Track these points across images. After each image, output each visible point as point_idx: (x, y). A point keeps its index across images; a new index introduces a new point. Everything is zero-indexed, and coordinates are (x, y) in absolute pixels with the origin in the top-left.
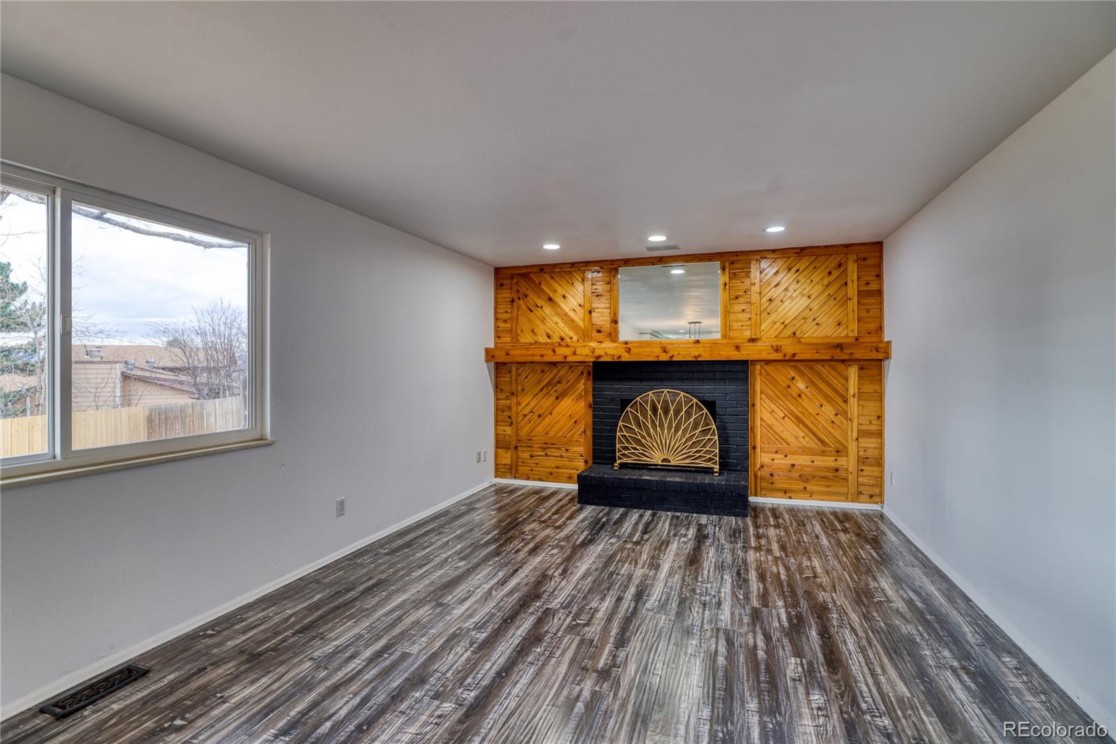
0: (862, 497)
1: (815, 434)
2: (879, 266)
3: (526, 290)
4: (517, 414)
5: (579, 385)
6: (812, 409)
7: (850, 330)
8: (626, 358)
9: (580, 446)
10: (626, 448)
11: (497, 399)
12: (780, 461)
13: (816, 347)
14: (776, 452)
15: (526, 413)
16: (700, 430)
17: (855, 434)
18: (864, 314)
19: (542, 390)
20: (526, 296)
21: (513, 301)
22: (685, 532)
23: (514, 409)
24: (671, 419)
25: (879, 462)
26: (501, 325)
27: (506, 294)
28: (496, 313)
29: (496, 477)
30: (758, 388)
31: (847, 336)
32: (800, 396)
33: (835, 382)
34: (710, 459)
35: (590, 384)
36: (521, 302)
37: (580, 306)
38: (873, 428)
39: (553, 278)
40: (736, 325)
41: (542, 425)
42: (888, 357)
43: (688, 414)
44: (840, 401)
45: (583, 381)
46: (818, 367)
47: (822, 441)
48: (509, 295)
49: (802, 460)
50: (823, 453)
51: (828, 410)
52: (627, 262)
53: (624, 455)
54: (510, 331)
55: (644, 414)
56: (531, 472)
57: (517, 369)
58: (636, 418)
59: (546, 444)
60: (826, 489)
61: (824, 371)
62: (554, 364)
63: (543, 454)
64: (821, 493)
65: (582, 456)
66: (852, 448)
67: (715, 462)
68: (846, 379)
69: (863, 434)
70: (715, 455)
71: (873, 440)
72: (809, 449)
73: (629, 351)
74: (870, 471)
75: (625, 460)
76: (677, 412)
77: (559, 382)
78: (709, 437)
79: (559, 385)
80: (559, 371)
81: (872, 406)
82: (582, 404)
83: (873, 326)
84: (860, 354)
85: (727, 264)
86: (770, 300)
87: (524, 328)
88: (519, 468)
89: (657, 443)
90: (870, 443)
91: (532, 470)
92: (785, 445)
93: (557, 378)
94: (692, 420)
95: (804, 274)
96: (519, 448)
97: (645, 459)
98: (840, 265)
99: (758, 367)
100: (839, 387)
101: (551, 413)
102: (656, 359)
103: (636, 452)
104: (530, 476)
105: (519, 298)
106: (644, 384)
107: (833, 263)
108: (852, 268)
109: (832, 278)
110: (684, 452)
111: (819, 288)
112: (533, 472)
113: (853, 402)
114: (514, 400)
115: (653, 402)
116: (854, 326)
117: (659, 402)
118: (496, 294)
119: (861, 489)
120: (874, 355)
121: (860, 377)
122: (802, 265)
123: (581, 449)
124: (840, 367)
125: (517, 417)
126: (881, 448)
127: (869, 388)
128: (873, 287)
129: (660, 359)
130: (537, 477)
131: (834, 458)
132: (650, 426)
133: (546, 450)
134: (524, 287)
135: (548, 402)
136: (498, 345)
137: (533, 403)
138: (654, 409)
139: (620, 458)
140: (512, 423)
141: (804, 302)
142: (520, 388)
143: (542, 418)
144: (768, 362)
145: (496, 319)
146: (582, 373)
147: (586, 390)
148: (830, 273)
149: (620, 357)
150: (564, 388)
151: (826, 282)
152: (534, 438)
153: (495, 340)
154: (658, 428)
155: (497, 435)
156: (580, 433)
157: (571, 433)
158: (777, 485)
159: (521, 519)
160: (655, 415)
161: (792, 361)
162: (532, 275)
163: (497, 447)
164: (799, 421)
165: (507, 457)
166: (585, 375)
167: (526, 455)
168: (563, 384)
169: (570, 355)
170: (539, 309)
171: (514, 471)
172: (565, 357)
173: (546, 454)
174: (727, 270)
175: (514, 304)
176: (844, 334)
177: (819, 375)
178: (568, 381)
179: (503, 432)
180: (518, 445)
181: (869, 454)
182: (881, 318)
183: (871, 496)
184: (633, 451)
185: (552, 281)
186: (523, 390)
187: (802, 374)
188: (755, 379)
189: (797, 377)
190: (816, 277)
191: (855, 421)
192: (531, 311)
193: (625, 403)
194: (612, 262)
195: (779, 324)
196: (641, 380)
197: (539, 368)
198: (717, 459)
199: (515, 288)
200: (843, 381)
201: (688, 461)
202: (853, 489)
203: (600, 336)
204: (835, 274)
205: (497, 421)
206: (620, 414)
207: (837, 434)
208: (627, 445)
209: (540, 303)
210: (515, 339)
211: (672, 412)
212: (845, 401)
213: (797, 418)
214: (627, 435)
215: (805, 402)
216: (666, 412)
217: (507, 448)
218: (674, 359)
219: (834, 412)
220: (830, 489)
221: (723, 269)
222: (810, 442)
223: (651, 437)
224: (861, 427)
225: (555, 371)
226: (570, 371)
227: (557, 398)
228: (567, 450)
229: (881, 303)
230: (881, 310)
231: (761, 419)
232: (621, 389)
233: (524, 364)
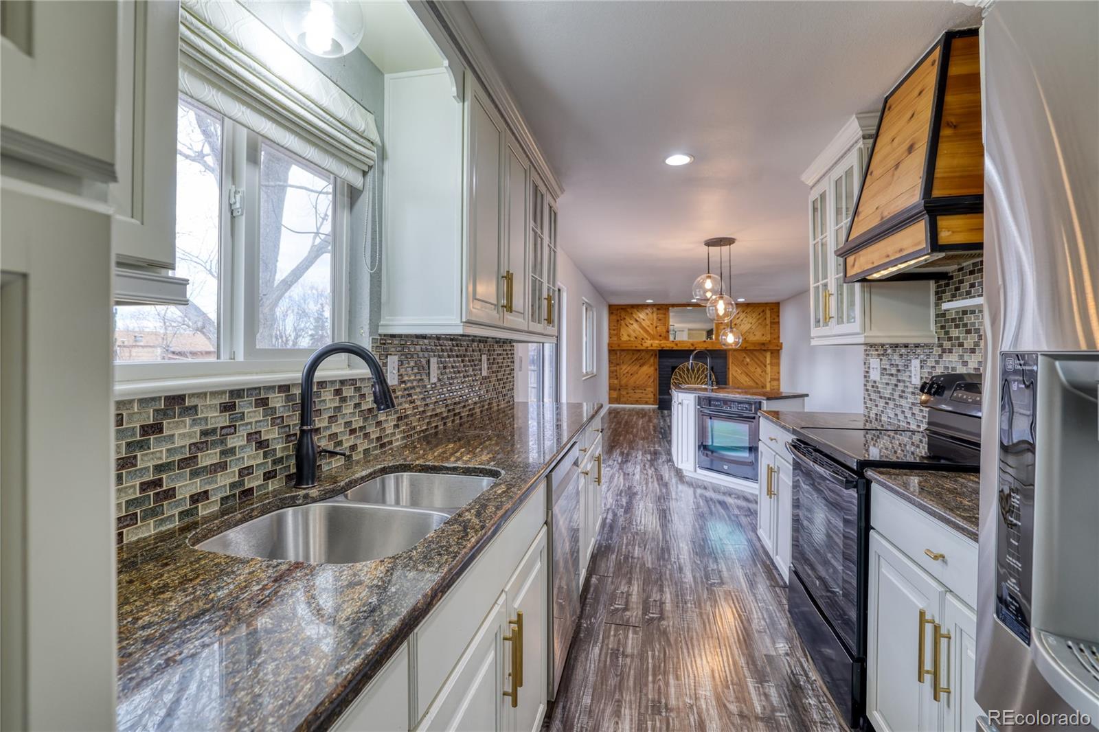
1: (753, 380)
2: (778, 312)
3: (624, 316)
5: (651, 360)
6: (752, 370)
7: (767, 338)
8: (675, 348)
9: (651, 387)
11: (610, 367)
13: (754, 344)
15: (624, 373)
17: (769, 380)
18: (772, 331)
19: (632, 363)
20: (624, 319)
21: (618, 321)
23: (619, 371)
24: (695, 374)
26: (612, 332)
27: (614, 317)
28: (609, 326)
29: (610, 403)
30: (731, 361)
32: (747, 364)
33: (761, 359)
35: (657, 360)
36: (622, 321)
38: (776, 377)
39: (637, 310)
41: (632, 378)
42: (781, 349)
43: (703, 372)
44: (763, 366)
45: (653, 358)
46: (755, 353)
48: (616, 318)
50: (757, 388)
51: (759, 370)
52: (673, 306)
54: (617, 335)
55: (684, 372)
57: (622, 352)
58: (680, 374)
59: (635, 387)
61: (757, 354)
62: (639, 351)
63: (633, 392)
65: (652, 392)
68: (766, 357)
69: (772, 380)
73: (677, 345)
76: (698, 371)
79: (641, 360)
80: (642, 354)
81: (775, 368)
82: (652, 368)
83: (776, 336)
84: (771, 347)
86: (735, 324)
87: (623, 333)
88: (621, 399)
90: (775, 383)
91: (627, 400)
92: (742, 385)
93: (640, 357)
94: (704, 374)
95: (749, 314)
96: (621, 390)
98: (763, 311)
99: (730, 353)
100: (763, 360)
101: (637, 373)
104: (626, 402)
106: (683, 359)
107: (761, 309)
108: (768, 312)
109: (760, 316)
111: (755, 320)
113: (769, 367)
114: (618, 367)
115: (687, 367)
116: (769, 336)
117: (690, 367)
118: (610, 317)
120: (776, 348)
121: (771, 357)
122: (748, 310)
123: (652, 389)
124: (764, 353)
125: (620, 375)
126: (779, 385)
127: (775, 361)
128: (777, 320)
129: (690, 349)
130: (630, 402)
132: (686, 378)
133: (635, 390)
134: (623, 314)
135: (635, 368)
136: (612, 341)
137: (629, 368)
138: (688, 370)
140: (617, 378)
141: (749, 326)
142: (621, 362)
143: (632, 375)
144: (733, 351)
145: (610, 329)
146: (653, 355)
147: (654, 363)
148: (759, 314)
149: (671, 348)
150: (644, 362)
151: (758, 318)
152: (629, 385)
153: (610, 339)
154: (690, 378)
155: (610, 384)
156: (652, 382)
157: (648, 382)
160: (689, 373)
161: (744, 350)
162: (627, 309)
163: (610, 390)
164: (747, 375)
165: (615, 394)
166: (655, 355)
167: (624, 393)
168: (643, 360)
169: (647, 346)
170: (631, 324)
171: (618, 401)
173: (635, 392)
176: (765, 339)
177: (755, 356)
178: (646, 358)
179: (613, 383)
180: (621, 388)
182: (779, 333)
185: (637, 312)
186: (623, 362)
187: (748, 355)
188: (729, 357)
189: (746, 357)
190: (754, 315)
191: (769, 374)
192: (627, 325)
193: (674, 368)
194: (666, 305)
196: (681, 358)
197: (631, 352)
199: (619, 314)
200: (764, 358)
203: (661, 338)
204: (761, 314)
205: (610, 378)
206: (671, 373)
207: (762, 380)
209: (631, 322)
210: (619, 338)
211: (696, 371)
212: (765, 366)
213: (747, 373)
214: (676, 381)
215: (749, 366)
216: (693, 371)
217: (615, 390)
218: (697, 349)
219: (761, 371)
222: (752, 383)
224: (772, 377)
225: (639, 354)
226: (647, 354)
227: (640, 366)
228: (645, 390)
229: (779, 327)
230: (779, 330)
231: (732, 372)
232: (672, 362)
233: (623, 350)
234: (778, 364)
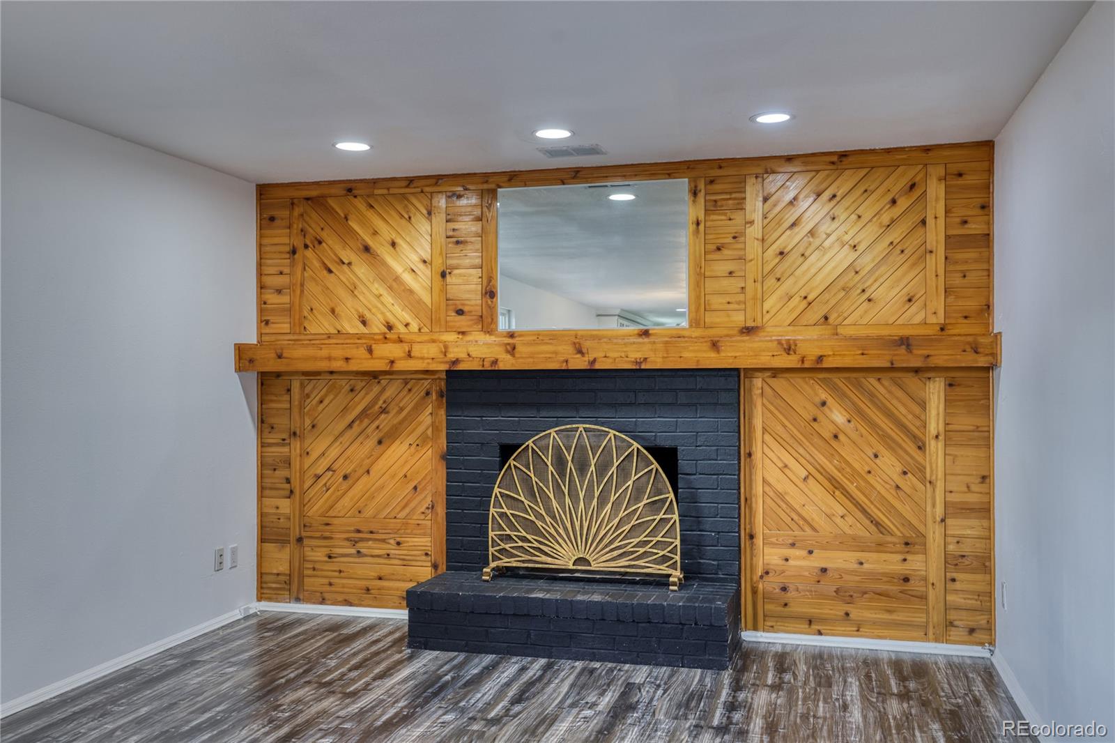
0: (954, 632)
1: (864, 511)
2: (987, 187)
3: (319, 230)
4: (303, 473)
5: (421, 418)
6: (859, 462)
7: (931, 312)
8: (507, 363)
9: (424, 535)
10: (509, 538)
11: (263, 445)
12: (801, 562)
13: (863, 344)
14: (793, 545)
15: (319, 471)
16: (645, 502)
17: (939, 511)
18: (957, 280)
19: (350, 426)
20: (320, 243)
21: (294, 252)
22: (594, 700)
23: (296, 464)
24: (591, 481)
25: (985, 564)
26: (272, 298)
27: (281, 238)
28: (260, 274)
29: (259, 598)
30: (758, 423)
31: (924, 323)
32: (836, 437)
33: (901, 411)
34: (665, 559)
35: (442, 413)
36: (309, 253)
37: (425, 262)
38: (972, 498)
39: (372, 207)
40: (717, 301)
41: (350, 494)
42: (997, 363)
43: (623, 472)
44: (911, 449)
45: (429, 409)
46: (871, 381)
47: (877, 524)
48: (286, 240)
49: (841, 560)
50: (880, 547)
51: (889, 465)
52: (514, 177)
53: (502, 551)
54: (289, 310)
55: (541, 474)
56: (328, 588)
57: (302, 386)
58: (526, 480)
59: (359, 531)
60: (886, 616)
61: (881, 388)
62: (374, 375)
63: (353, 551)
64: (875, 623)
65: (427, 554)
66: (934, 536)
67: (673, 566)
68: (923, 405)
69: (954, 510)
70: (673, 551)
71: (974, 522)
72: (854, 538)
73: (512, 350)
74: (966, 580)
75: (505, 562)
76: (602, 468)
77: (384, 411)
78: (661, 516)
79: (383, 416)
80: (383, 390)
81: (968, 457)
82: (427, 453)
83: (972, 304)
84: (942, 357)
85: (701, 186)
86: (781, 253)
87: (315, 305)
88: (306, 580)
89: (566, 529)
90: (966, 527)
91: (330, 584)
92: (809, 531)
93: (381, 402)
94: (630, 483)
95: (846, 203)
96: (306, 542)
97: (544, 558)
98: (913, 186)
99: (758, 382)
100: (908, 420)
101: (368, 472)
102: (564, 367)
103: (525, 545)
104: (326, 596)
105: (306, 246)
106: (544, 414)
107: (898, 182)
108: (936, 191)
109: (897, 211)
110: (616, 544)
111: (871, 231)
112: (333, 589)
113: (936, 449)
114: (296, 445)
115: (557, 448)
116: (938, 304)
117: (568, 449)
118: (261, 236)
119: (953, 616)
120: (969, 360)
121: (948, 402)
122: (843, 185)
123: (424, 542)
124: (911, 381)
125: (302, 482)
126: (988, 537)
127: (965, 422)
128: (975, 228)
129: (571, 367)
130: (340, 598)
131: (900, 557)
132: (551, 496)
133: (360, 545)
134: (315, 223)
135: (362, 450)
136: (265, 338)
137: (334, 453)
138: (560, 463)
139: (495, 558)
140: (292, 492)
141: (844, 257)
142: (308, 422)
143: (350, 481)
144: (776, 372)
145: (262, 287)
146: (428, 394)
147: (433, 425)
148: (894, 202)
149: (495, 362)
150: (395, 421)
151: (886, 218)
152: (335, 521)
153: (259, 328)
154: (567, 500)
155: (262, 515)
156: (423, 509)
157: (407, 510)
158: (795, 608)
159: (283, 680)
160: (562, 473)
161: (816, 369)
162: (331, 202)
163: (262, 540)
164: (835, 485)
165: (280, 560)
166: (434, 396)
167: (319, 555)
168: (391, 415)
169: (401, 359)
170: (345, 267)
171: (295, 587)
172: (392, 362)
173: (359, 552)
174: (701, 195)
175: (296, 256)
176: (918, 319)
177: (872, 396)
178: (402, 409)
179: (274, 511)
180: (304, 534)
181: (966, 548)
182: (987, 288)
183: (972, 631)
184: (520, 544)
185: (370, 214)
186: (313, 426)
187: (841, 396)
188: (751, 402)
189: (830, 401)
190: (868, 210)
191: (940, 485)
192: (330, 271)
193: (507, 450)
194: (485, 177)
195: (796, 300)
196: (538, 406)
197: (344, 384)
198: (678, 558)
199: (298, 225)
200: (917, 410)
201: (623, 562)
202: (936, 617)
203: (462, 322)
204: (903, 203)
205: (262, 490)
206: (498, 472)
207: (906, 510)
208: (508, 532)
209: (346, 255)
210: (299, 325)
211: (593, 468)
212: (921, 447)
213: (831, 479)
214: (509, 512)
215: (846, 451)
216: (582, 467)
217: (282, 541)
218: (597, 366)
219: (899, 468)
220: (894, 617)
221: (695, 193)
222: (854, 526)
223: (554, 518)
224: (950, 498)
225: (376, 389)
226: (406, 389)
227: (380, 442)
228: (398, 544)
229: (989, 260)
230: (989, 273)
231: (764, 480)
232: (500, 423)
233: (316, 373)
234: (984, 439)
